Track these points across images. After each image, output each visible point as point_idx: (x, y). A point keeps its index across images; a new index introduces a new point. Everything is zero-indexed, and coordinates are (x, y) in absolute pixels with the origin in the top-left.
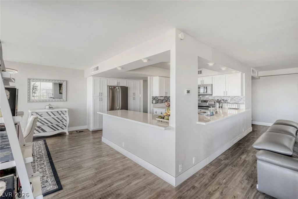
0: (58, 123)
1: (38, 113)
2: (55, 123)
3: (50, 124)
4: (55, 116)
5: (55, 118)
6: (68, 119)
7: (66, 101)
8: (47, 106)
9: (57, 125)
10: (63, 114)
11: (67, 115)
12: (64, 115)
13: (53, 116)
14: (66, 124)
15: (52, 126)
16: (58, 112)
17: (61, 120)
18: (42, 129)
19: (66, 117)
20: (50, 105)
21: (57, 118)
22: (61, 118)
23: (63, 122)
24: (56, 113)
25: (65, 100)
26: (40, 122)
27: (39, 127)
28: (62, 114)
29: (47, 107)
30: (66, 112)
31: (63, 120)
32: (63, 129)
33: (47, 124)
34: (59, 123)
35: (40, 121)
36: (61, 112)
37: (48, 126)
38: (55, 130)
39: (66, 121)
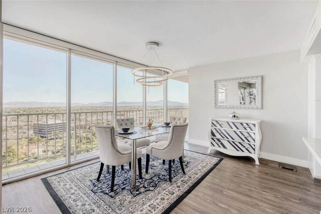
0: (241, 141)
1: (219, 122)
2: (237, 140)
3: (230, 139)
4: (238, 129)
5: (237, 132)
6: (258, 138)
7: (262, 108)
8: (231, 114)
9: (240, 143)
10: (250, 128)
11: (257, 130)
12: (252, 130)
13: (235, 129)
14: (254, 145)
15: (233, 142)
16: (242, 124)
17: (246, 138)
18: (222, 143)
19: (254, 134)
20: (234, 112)
21: (241, 132)
22: (246, 135)
23: (249, 141)
24: (239, 126)
25: (260, 106)
26: (220, 134)
27: (218, 140)
28: (248, 129)
29: (231, 116)
30: (254, 125)
31: (249, 139)
32: (250, 152)
33: (228, 138)
34: (243, 141)
35: (220, 132)
36: (247, 124)
37: (228, 141)
38: (238, 150)
39: (254, 140)
